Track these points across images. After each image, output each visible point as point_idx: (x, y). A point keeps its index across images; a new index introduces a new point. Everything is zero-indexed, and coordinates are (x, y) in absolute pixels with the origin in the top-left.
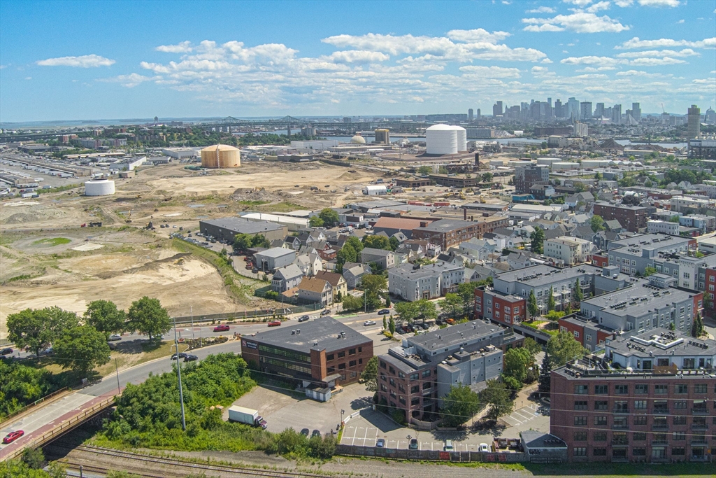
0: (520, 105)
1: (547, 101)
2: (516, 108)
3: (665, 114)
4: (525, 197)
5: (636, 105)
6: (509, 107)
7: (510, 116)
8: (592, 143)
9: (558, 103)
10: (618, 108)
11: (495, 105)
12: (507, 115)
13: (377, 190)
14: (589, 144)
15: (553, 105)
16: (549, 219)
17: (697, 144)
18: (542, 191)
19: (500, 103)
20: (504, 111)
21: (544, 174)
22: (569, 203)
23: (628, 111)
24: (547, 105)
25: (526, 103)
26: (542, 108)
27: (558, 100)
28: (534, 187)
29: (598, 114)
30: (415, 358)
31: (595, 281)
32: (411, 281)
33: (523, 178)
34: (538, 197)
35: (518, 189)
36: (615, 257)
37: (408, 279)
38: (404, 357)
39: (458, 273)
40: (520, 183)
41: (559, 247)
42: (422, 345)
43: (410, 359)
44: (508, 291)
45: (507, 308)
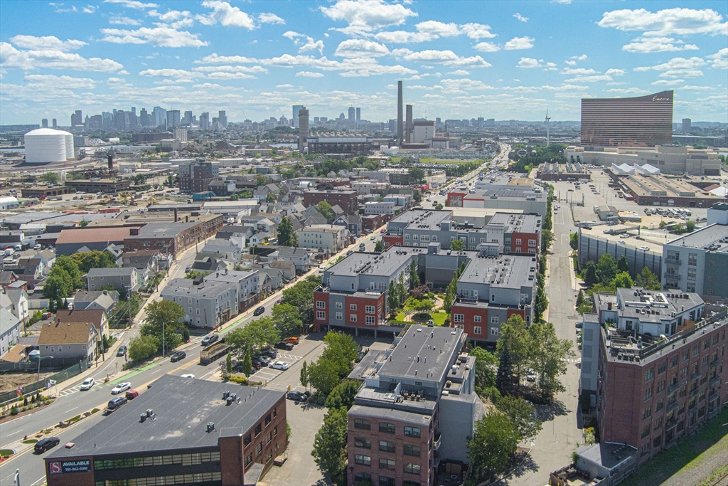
0: (101, 114)
1: (130, 110)
2: (97, 117)
3: (247, 121)
4: (206, 195)
5: (222, 113)
6: (89, 117)
7: (91, 125)
8: (209, 145)
9: (144, 112)
10: (205, 116)
11: (73, 115)
12: (88, 125)
14: (206, 146)
15: (138, 114)
16: (265, 211)
17: (314, 141)
18: (223, 187)
19: (79, 113)
20: (83, 121)
21: (214, 170)
22: (258, 196)
24: (132, 114)
25: (108, 113)
26: (127, 117)
27: (144, 109)
28: (212, 183)
29: (186, 122)
30: (413, 399)
31: (425, 260)
32: (210, 300)
33: (190, 175)
34: (221, 194)
35: (183, 189)
36: (412, 236)
37: (204, 298)
38: (394, 402)
39: (253, 280)
40: (186, 182)
41: (319, 236)
42: (413, 377)
43: (406, 403)
44: (353, 288)
45: (370, 308)
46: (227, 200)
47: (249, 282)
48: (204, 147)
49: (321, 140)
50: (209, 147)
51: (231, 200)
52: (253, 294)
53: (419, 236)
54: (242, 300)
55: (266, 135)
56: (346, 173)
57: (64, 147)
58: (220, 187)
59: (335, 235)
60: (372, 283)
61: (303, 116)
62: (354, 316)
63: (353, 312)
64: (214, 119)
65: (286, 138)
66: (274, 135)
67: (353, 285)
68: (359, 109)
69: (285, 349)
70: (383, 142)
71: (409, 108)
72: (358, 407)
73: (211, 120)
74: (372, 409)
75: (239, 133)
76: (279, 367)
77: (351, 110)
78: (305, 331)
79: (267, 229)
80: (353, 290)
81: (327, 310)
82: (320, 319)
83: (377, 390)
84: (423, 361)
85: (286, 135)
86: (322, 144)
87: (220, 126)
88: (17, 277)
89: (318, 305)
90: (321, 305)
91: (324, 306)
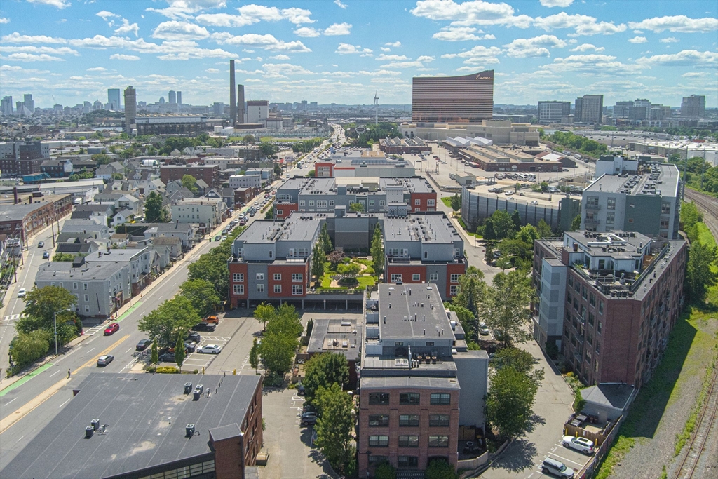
3: (57, 105)
4: (39, 176)
5: (28, 97)
8: (21, 128)
10: (7, 101)
14: (18, 130)
16: (119, 189)
17: (144, 121)
18: (59, 167)
22: (102, 176)
28: (45, 163)
30: (428, 362)
31: (334, 224)
32: (102, 283)
33: (14, 157)
34: (57, 175)
35: (6, 172)
36: (307, 202)
37: (94, 281)
38: (410, 368)
40: (9, 164)
41: (195, 210)
42: (422, 337)
43: (423, 367)
44: (271, 256)
45: (297, 275)
46: (65, 181)
47: (140, 260)
48: (16, 131)
49: (151, 121)
50: (22, 131)
51: (71, 180)
52: (144, 273)
53: (315, 202)
54: (133, 281)
55: (83, 119)
56: (191, 150)
58: (54, 167)
59: (214, 207)
60: (291, 249)
61: (130, 96)
62: (278, 287)
63: (278, 283)
64: (19, 104)
65: (106, 122)
66: (92, 118)
67: (270, 253)
68: (179, 93)
69: (206, 331)
70: (216, 123)
71: (241, 88)
72: (368, 379)
73: (15, 106)
74: (386, 379)
75: (51, 118)
76: (211, 351)
77: (171, 94)
78: (221, 308)
79: (130, 206)
80: (271, 259)
81: (246, 283)
82: (238, 293)
83: (382, 357)
84: (422, 319)
85: (105, 119)
86: (152, 124)
87: (26, 110)
89: (235, 278)
90: (238, 278)
91: (242, 278)
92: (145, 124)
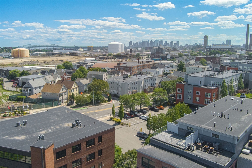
0: (138, 42)
1: (147, 41)
2: (137, 43)
5: (178, 42)
6: (134, 43)
7: (135, 46)
8: (169, 49)
9: (151, 41)
10: (172, 42)
11: (130, 42)
12: (134, 46)
13: (91, 60)
14: (168, 50)
15: (150, 42)
19: (131, 42)
20: (133, 44)
23: (175, 44)
25: (140, 42)
26: (146, 43)
27: (151, 40)
28: (161, 55)
29: (165, 45)
30: (205, 150)
31: (249, 76)
32: (125, 84)
34: (164, 59)
35: (152, 59)
36: (243, 67)
37: (123, 82)
39: (153, 80)
40: (153, 56)
41: (196, 69)
42: (210, 128)
43: (196, 153)
44: (200, 84)
45: (208, 94)
47: (150, 80)
48: (167, 50)
50: (169, 50)
52: (152, 86)
53: (247, 68)
54: (145, 88)
55: (192, 48)
57: (120, 48)
58: (164, 56)
60: (212, 82)
61: (205, 38)
62: (198, 98)
63: (198, 96)
65: (199, 49)
66: (195, 48)
67: (200, 82)
68: (230, 41)
69: (154, 111)
70: (239, 49)
73: (173, 44)
75: (182, 47)
76: (144, 118)
77: (227, 41)
78: (170, 104)
79: (174, 67)
81: (183, 94)
82: (179, 98)
83: (175, 135)
84: (227, 117)
85: (199, 48)
86: (212, 48)
87: (177, 46)
88: (68, 74)
89: (178, 91)
90: (180, 91)
91: (181, 91)
92: (209, 48)
